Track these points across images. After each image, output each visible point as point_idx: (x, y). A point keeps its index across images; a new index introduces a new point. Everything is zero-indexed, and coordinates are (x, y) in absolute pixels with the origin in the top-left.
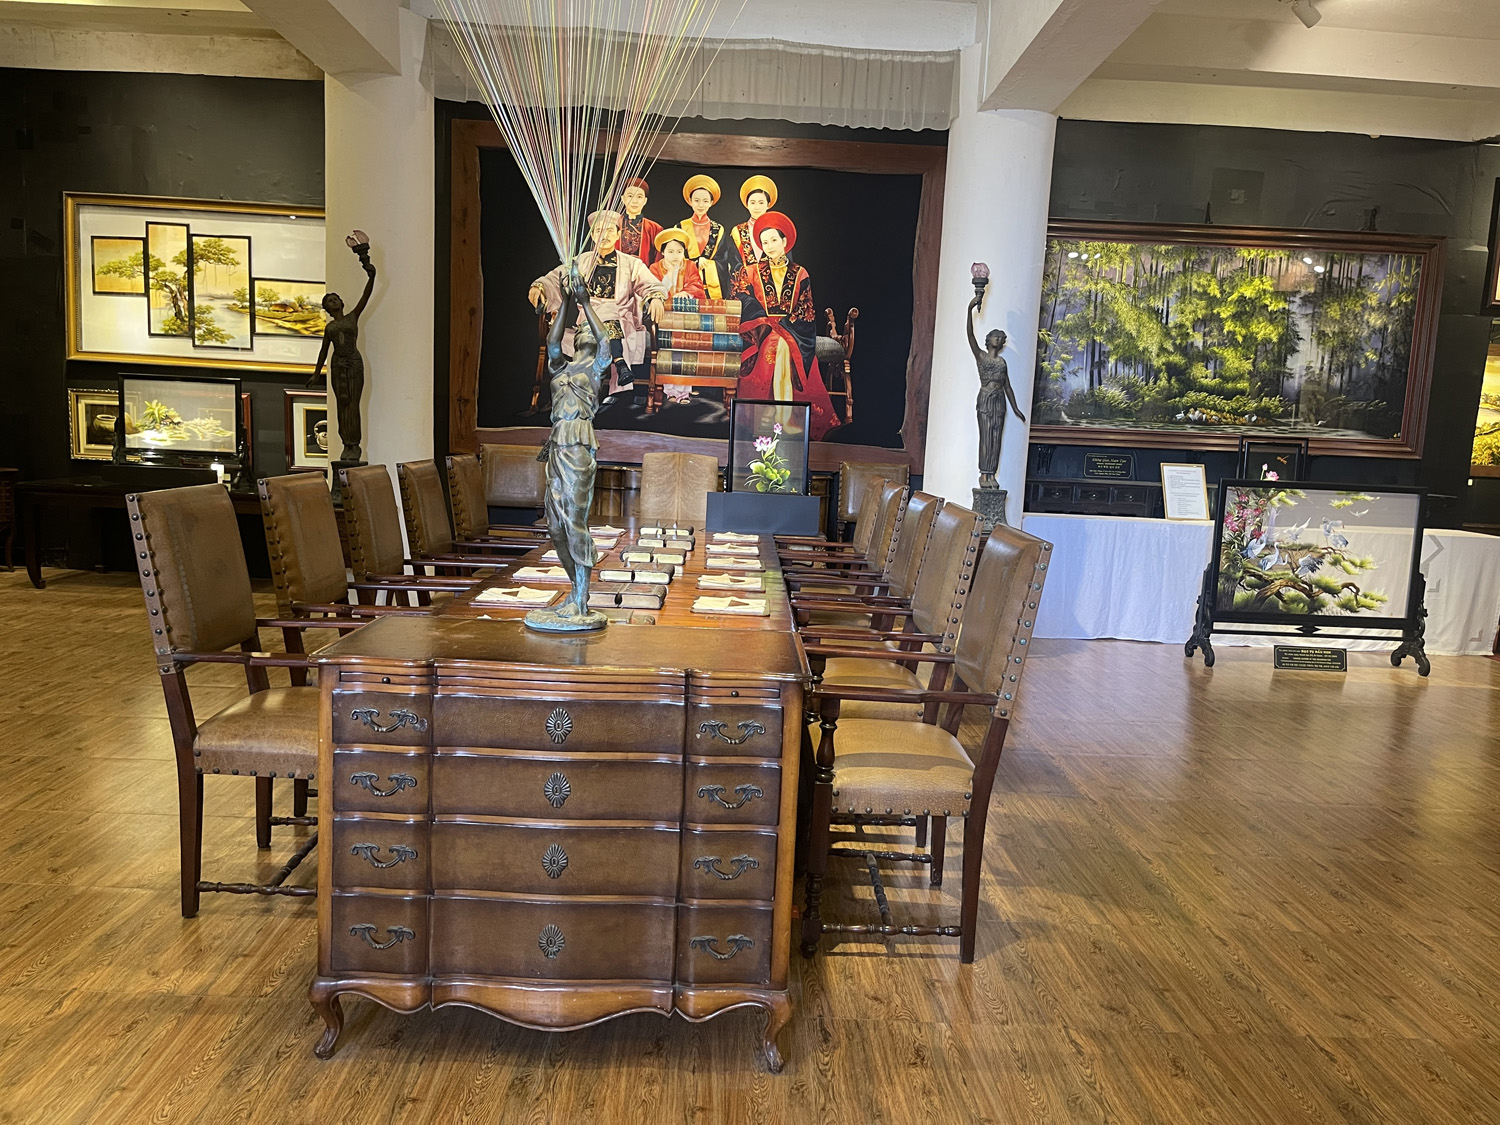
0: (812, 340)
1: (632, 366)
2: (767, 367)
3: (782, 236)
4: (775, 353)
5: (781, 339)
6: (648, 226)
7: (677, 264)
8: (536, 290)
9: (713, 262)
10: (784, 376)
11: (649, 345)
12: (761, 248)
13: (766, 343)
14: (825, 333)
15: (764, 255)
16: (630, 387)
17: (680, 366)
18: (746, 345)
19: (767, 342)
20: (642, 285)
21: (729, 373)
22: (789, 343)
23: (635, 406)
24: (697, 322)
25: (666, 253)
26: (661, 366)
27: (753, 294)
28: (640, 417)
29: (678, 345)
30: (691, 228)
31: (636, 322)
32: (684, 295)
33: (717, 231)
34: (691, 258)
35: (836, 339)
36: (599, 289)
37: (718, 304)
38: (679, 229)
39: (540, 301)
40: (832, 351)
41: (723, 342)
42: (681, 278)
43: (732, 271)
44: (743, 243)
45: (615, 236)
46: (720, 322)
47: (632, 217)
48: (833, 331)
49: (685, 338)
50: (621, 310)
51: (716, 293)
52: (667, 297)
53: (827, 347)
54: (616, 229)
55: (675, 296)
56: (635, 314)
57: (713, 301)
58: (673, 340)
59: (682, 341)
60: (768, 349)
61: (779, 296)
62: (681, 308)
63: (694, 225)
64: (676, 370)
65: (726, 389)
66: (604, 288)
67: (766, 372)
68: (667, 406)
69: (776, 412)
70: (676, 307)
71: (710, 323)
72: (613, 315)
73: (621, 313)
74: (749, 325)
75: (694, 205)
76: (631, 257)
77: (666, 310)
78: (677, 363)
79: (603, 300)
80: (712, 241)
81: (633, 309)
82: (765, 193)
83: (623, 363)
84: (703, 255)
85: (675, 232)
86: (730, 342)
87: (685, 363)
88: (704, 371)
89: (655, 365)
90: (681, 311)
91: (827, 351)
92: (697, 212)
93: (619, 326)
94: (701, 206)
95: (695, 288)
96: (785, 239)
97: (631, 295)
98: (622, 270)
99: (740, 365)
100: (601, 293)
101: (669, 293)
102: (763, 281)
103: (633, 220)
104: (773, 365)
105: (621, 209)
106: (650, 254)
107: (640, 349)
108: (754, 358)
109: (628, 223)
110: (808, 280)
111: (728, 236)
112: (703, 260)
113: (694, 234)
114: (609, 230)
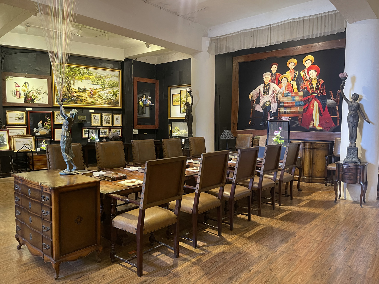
1: (273, 112)
3: (315, 71)
4: (314, 105)
5: (315, 101)
6: (278, 75)
7: (285, 84)
9: (295, 82)
10: (316, 112)
14: (330, 98)
15: (310, 78)
16: (273, 118)
18: (305, 104)
19: (311, 103)
21: (300, 112)
22: (318, 102)
24: (291, 99)
25: (282, 81)
26: (281, 112)
27: (307, 89)
29: (285, 106)
30: (289, 73)
31: (274, 101)
32: (287, 92)
33: (296, 73)
34: (289, 81)
35: (333, 100)
36: (265, 93)
38: (286, 74)
39: (251, 98)
41: (298, 104)
42: (286, 87)
43: (301, 84)
44: (304, 75)
45: (269, 79)
46: (297, 98)
47: (274, 73)
48: (332, 98)
51: (296, 90)
54: (269, 77)
55: (285, 92)
56: (274, 99)
57: (295, 93)
58: (284, 104)
59: (286, 104)
60: (311, 105)
61: (315, 89)
63: (290, 73)
64: (285, 113)
65: (299, 117)
66: (266, 93)
69: (314, 123)
70: (285, 96)
71: (294, 99)
72: (269, 99)
73: (271, 99)
74: (306, 98)
75: (290, 67)
76: (273, 84)
78: (285, 111)
79: (266, 96)
80: (295, 76)
81: (274, 97)
82: (311, 60)
83: (271, 112)
84: (292, 80)
86: (300, 104)
87: (287, 110)
88: (292, 112)
89: (279, 111)
90: (286, 96)
91: (330, 104)
92: (290, 69)
93: (270, 102)
94: (292, 67)
95: (290, 90)
96: (316, 72)
97: (273, 94)
98: (271, 87)
99: (303, 110)
100: (266, 94)
101: (283, 92)
102: (310, 85)
103: (274, 74)
104: (313, 109)
105: (271, 71)
106: (278, 82)
107: (275, 108)
108: (307, 108)
109: (272, 75)
110: (324, 83)
111: (299, 74)
112: (292, 82)
113: (290, 75)
114: (268, 77)
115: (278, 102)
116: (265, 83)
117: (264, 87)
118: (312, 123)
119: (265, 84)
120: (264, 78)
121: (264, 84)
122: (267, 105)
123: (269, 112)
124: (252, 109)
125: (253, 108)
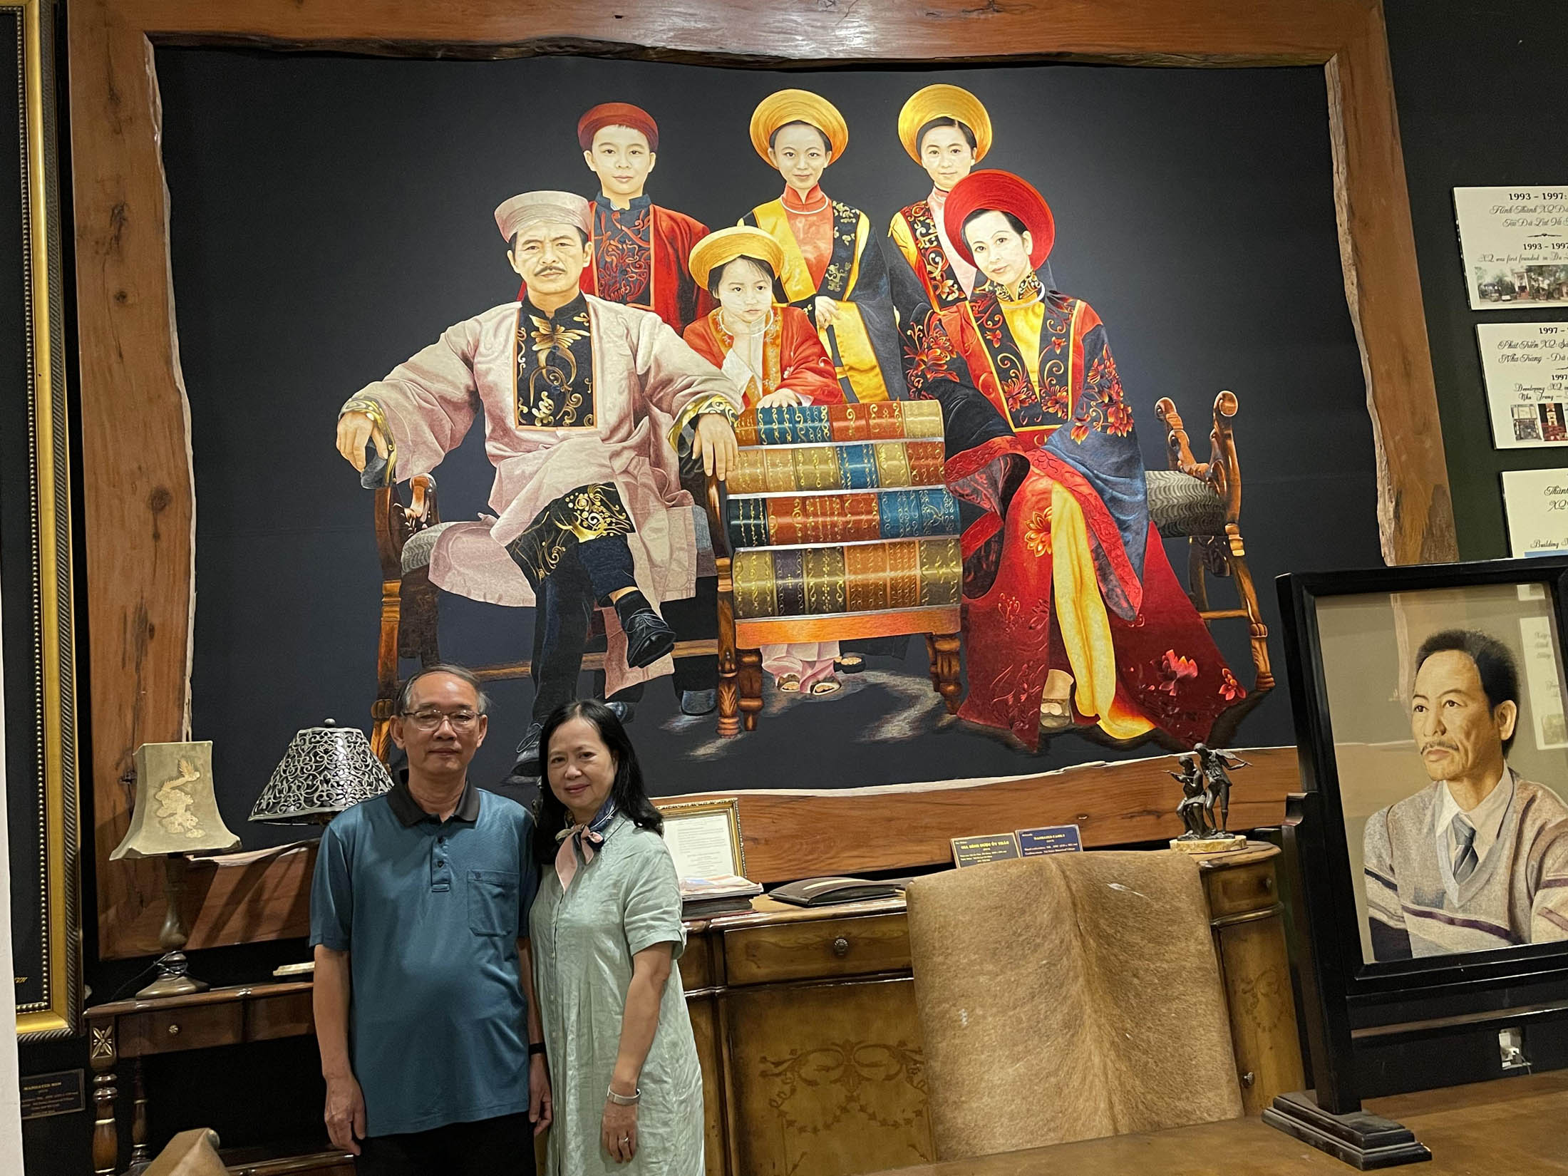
0: (1138, 483)
1: (664, 606)
2: (1033, 568)
3: (1019, 228)
4: (1045, 527)
5: (1059, 488)
6: (665, 224)
7: (758, 320)
8: (359, 421)
9: (853, 305)
10: (1080, 585)
11: (707, 543)
12: (972, 262)
13: (1019, 503)
14: (1167, 461)
15: (981, 279)
16: (664, 666)
17: (798, 590)
18: (969, 513)
19: (1022, 499)
20: (669, 381)
21: (936, 593)
23: (686, 720)
24: (831, 467)
25: (724, 293)
26: (747, 594)
27: (967, 379)
28: (701, 751)
29: (786, 535)
30: (783, 223)
31: (663, 486)
32: (784, 397)
33: (853, 228)
34: (793, 300)
35: (1198, 476)
36: (546, 404)
37: (879, 415)
38: (750, 229)
39: (371, 452)
40: (1190, 506)
41: (904, 513)
42: (773, 353)
43: (904, 325)
44: (922, 252)
45: (576, 259)
46: (891, 460)
47: (621, 204)
48: (1184, 454)
49: (805, 512)
50: (616, 454)
51: (869, 385)
52: (740, 409)
53: (1178, 496)
54: (578, 240)
55: (765, 403)
56: (658, 462)
57: (868, 406)
58: (773, 522)
59: (797, 520)
60: (1028, 519)
61: (1034, 378)
62: (783, 433)
63: (791, 217)
64: (791, 603)
65: (931, 638)
66: (559, 399)
67: (1033, 582)
68: (776, 707)
69: (1074, 687)
70: (770, 433)
72: (595, 469)
73: (619, 464)
74: (970, 461)
75: (783, 164)
76: (628, 311)
77: (741, 442)
78: (790, 582)
79: (561, 431)
80: (842, 252)
81: (650, 448)
82: (961, 125)
83: (638, 601)
84: (823, 289)
85: (741, 236)
86: (926, 510)
87: (812, 581)
88: (863, 598)
89: (730, 595)
90: (784, 442)
91: (1180, 507)
92: (792, 182)
93: (617, 500)
94: (802, 165)
95: (811, 377)
96: (1027, 234)
97: (639, 411)
98: (606, 346)
99: (960, 570)
100: (554, 414)
101: (745, 396)
102: (988, 343)
103: (622, 212)
104: (1048, 558)
105: (588, 185)
106: (680, 297)
107: (683, 556)
108: (994, 546)
109: (609, 220)
110: (1103, 332)
111: (881, 239)
112: (822, 303)
113: (793, 239)
114: (560, 242)
115: (702, 500)
116: (526, 302)
117: (530, 341)
118: (1059, 684)
119: (528, 309)
120: (519, 247)
121: (518, 305)
122: (586, 536)
123: (609, 602)
124: (395, 586)
125: (397, 565)
